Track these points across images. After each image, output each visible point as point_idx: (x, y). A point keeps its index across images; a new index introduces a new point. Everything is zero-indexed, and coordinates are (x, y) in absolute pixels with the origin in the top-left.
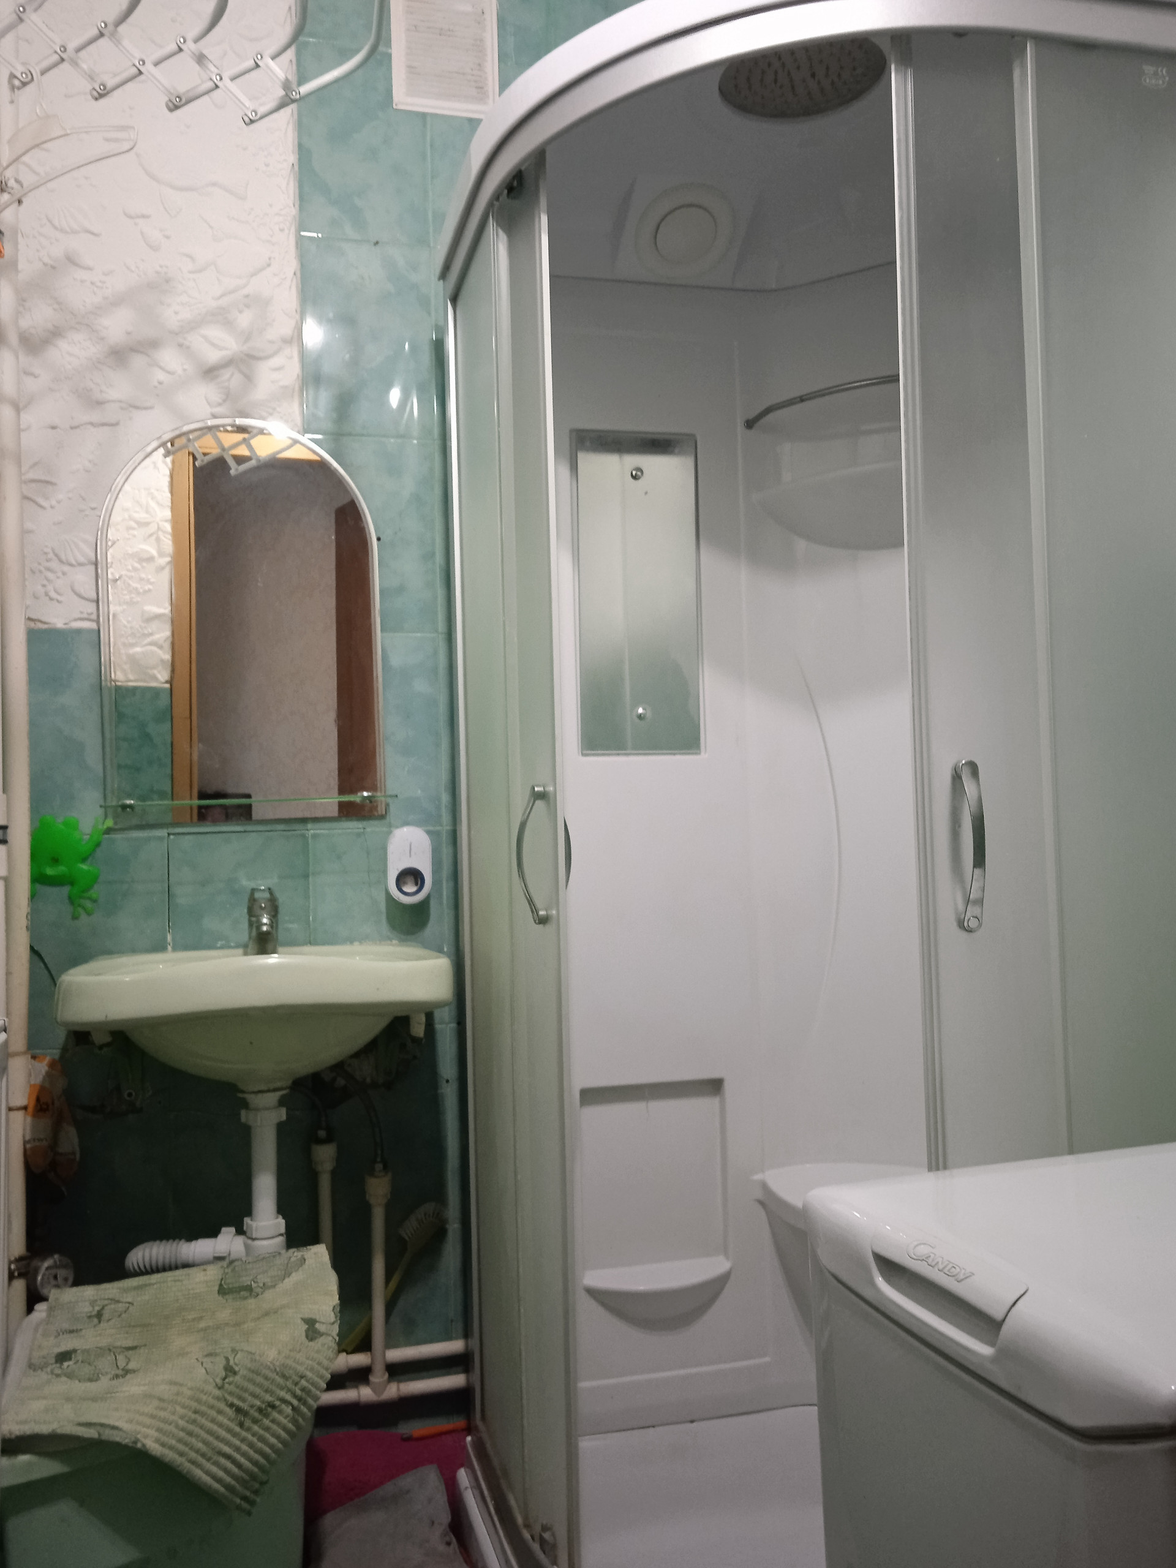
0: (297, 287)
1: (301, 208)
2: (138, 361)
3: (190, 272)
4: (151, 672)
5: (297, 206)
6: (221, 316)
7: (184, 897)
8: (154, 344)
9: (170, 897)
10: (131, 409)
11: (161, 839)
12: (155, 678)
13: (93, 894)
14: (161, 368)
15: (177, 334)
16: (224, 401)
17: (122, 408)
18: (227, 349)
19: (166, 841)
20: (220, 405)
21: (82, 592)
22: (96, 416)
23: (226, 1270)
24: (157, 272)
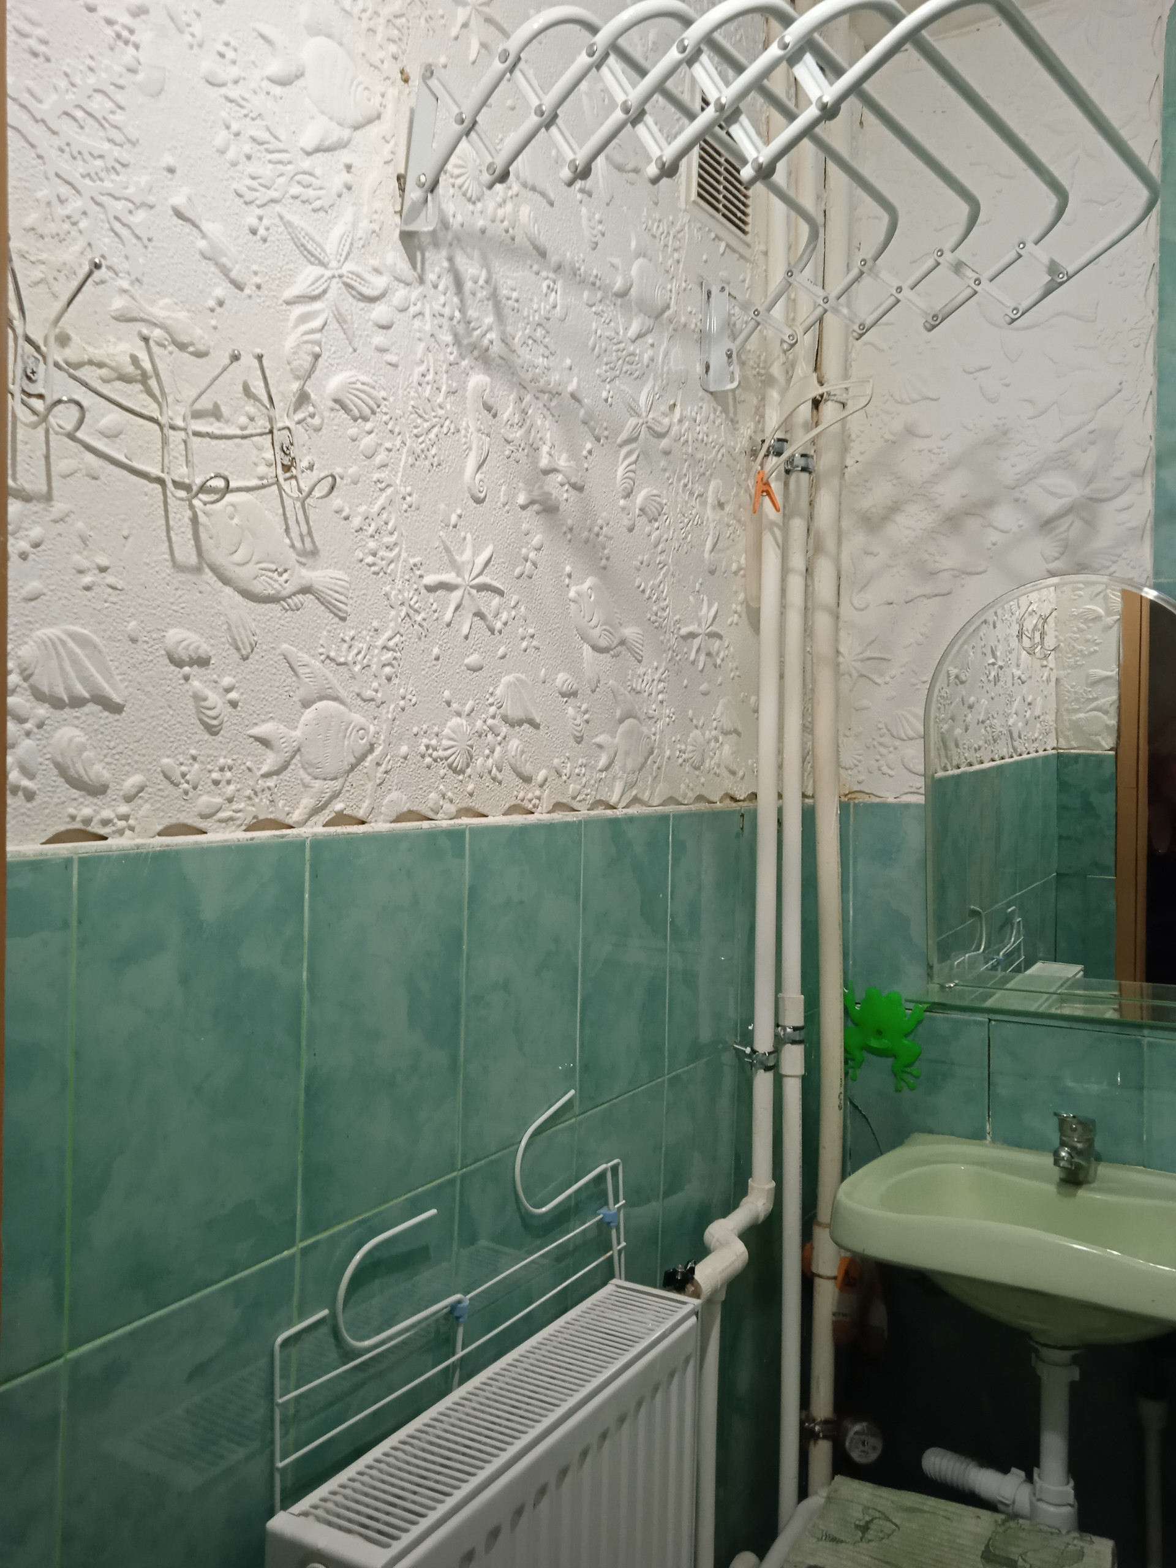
0: (1154, 408)
1: (1161, 316)
2: (972, 524)
3: (1030, 418)
4: (1094, 738)
5: (1156, 314)
6: (1062, 461)
7: (1005, 1088)
8: (989, 504)
9: (991, 1087)
10: (963, 576)
11: (981, 1023)
12: (1098, 745)
13: (914, 1070)
14: (995, 528)
15: (1013, 489)
16: (1062, 554)
17: (955, 576)
18: (1067, 496)
19: (986, 1025)
20: (1057, 559)
21: (911, 766)
22: (928, 589)
23: (998, 1528)
24: (995, 426)
